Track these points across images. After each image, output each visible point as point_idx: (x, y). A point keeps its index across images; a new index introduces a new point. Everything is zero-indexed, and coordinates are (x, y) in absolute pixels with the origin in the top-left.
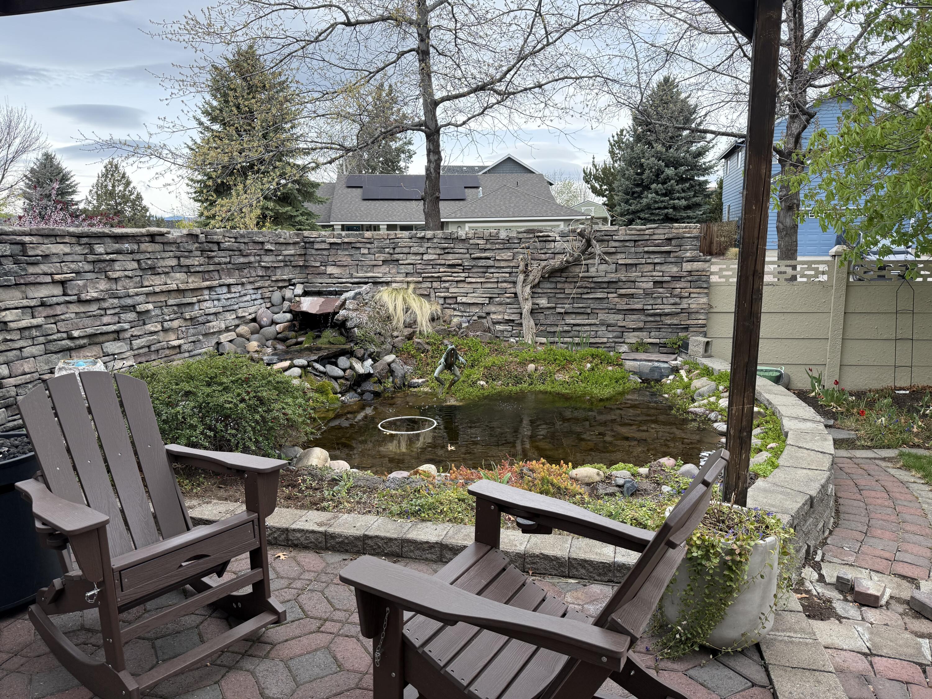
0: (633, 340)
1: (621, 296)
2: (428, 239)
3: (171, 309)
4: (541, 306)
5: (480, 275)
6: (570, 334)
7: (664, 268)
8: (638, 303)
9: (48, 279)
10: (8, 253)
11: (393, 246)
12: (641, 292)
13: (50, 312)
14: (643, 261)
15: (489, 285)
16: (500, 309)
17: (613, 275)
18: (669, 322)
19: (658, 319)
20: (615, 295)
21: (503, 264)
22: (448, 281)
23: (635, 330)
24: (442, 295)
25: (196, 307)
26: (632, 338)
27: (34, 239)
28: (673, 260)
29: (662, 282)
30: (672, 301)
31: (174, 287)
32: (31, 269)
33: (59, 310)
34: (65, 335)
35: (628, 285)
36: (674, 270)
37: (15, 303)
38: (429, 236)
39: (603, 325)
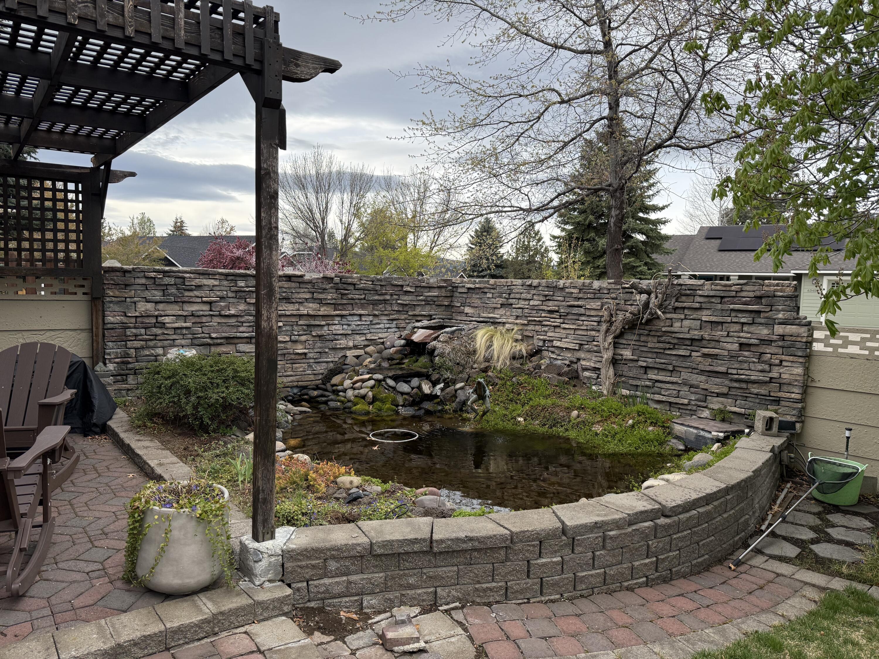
0: (716, 407)
1: (705, 355)
2: (535, 287)
3: (300, 328)
4: (624, 357)
5: (573, 322)
6: (653, 390)
7: (752, 329)
8: (721, 365)
9: (199, 300)
10: (173, 283)
11: (508, 292)
12: (726, 353)
13: (197, 320)
14: (729, 319)
15: (580, 332)
16: (588, 355)
17: (696, 332)
18: (756, 391)
19: (744, 386)
20: (698, 354)
21: (593, 313)
22: (547, 326)
23: (718, 395)
24: (542, 337)
25: (326, 328)
26: (716, 404)
27: (192, 275)
28: (763, 321)
29: (750, 345)
30: (760, 367)
31: (305, 312)
32: (187, 294)
33: (204, 319)
34: (207, 336)
35: (713, 344)
36: (764, 332)
37: (174, 313)
38: (534, 284)
39: (685, 384)
